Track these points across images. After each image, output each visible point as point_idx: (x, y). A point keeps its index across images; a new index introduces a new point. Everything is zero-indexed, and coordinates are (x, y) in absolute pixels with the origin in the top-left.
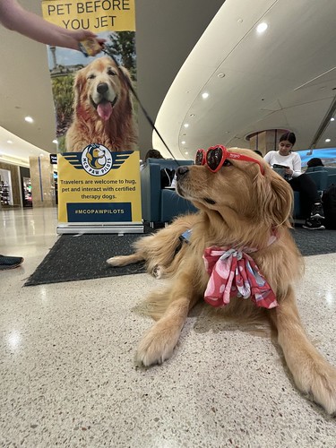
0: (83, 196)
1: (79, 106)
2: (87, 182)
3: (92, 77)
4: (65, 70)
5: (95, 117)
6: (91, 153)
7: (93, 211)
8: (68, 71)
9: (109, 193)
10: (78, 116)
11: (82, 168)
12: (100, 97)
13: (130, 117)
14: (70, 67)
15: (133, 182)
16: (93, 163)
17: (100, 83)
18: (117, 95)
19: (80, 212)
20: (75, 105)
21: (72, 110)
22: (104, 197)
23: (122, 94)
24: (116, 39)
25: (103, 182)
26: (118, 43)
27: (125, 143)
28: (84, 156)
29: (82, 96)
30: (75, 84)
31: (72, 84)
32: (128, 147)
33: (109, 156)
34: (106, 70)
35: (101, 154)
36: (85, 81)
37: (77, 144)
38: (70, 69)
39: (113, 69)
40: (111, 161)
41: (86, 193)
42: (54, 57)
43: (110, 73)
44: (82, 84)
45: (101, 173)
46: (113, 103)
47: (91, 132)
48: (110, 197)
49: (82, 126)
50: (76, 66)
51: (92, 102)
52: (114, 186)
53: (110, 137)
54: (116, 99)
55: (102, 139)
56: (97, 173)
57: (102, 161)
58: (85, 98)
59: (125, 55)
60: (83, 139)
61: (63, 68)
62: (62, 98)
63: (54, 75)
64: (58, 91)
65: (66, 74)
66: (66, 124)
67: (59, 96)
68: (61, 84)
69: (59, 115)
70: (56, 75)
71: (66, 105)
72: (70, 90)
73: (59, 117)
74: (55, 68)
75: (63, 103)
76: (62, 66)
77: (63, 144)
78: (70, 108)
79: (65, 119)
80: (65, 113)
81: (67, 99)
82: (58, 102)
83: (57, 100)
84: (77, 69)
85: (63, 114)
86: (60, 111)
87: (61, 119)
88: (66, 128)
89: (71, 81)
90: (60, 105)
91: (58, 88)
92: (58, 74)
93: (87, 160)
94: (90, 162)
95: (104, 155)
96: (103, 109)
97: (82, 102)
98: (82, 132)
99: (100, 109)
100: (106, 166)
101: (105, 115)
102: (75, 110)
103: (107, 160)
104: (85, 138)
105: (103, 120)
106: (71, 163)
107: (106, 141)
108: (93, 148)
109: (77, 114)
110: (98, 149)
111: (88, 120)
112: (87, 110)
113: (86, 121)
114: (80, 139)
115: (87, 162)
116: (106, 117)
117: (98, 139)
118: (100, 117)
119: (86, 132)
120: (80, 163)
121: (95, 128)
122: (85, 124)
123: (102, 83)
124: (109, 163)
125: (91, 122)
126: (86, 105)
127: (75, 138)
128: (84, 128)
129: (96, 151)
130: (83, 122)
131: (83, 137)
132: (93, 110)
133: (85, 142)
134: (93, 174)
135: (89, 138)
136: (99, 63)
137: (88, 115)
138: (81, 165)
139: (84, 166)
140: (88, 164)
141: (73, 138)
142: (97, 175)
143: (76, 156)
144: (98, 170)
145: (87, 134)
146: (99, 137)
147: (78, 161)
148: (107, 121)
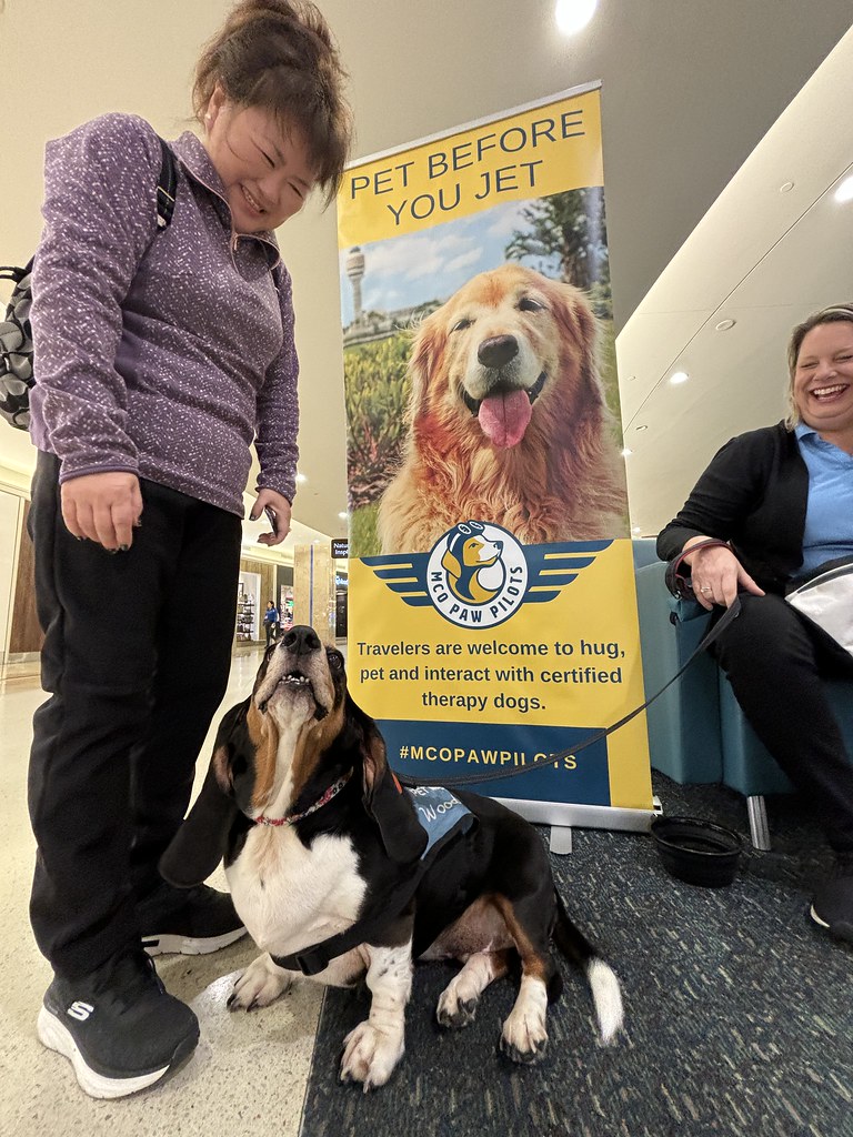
0: (428, 698)
1: (424, 414)
2: (441, 650)
3: (465, 324)
4: (387, 324)
5: (470, 440)
6: (457, 552)
7: (459, 753)
8: (396, 326)
9: (517, 689)
10: (420, 445)
11: (427, 601)
12: (488, 376)
13: (596, 429)
14: (400, 313)
15: (614, 651)
16: (463, 587)
17: (490, 338)
18: (546, 366)
19: (417, 753)
20: (411, 414)
21: (403, 430)
22: (502, 701)
23: (565, 362)
24: (541, 215)
26: (549, 224)
27: (579, 514)
28: (434, 565)
29: (433, 386)
30: (415, 355)
31: (404, 358)
32: (589, 526)
33: (514, 556)
34: (510, 300)
35: (488, 552)
36: (444, 341)
37: (415, 529)
38: (402, 319)
39: (534, 294)
40: (524, 576)
41: (439, 687)
42: (358, 294)
43: (525, 305)
44: (433, 353)
45: (487, 619)
46: (534, 392)
47: (457, 487)
48: (522, 705)
49: (431, 474)
50: (420, 309)
51: (463, 396)
52: (537, 663)
53: (524, 499)
54: (543, 377)
55: (495, 507)
56: (477, 617)
57: (489, 578)
58: (443, 388)
59: (573, 251)
60: (433, 513)
61: (382, 318)
62: (373, 400)
63: (355, 341)
64: (362, 382)
65: (389, 334)
66: (382, 471)
67: (366, 393)
68: (374, 361)
69: (362, 447)
70: (361, 340)
71: (386, 416)
72: (400, 375)
73: (362, 451)
74: (357, 322)
75: (374, 411)
76: (377, 315)
77: (370, 529)
78: (395, 424)
79: (378, 456)
80: (380, 439)
81: (389, 399)
82: (360, 410)
83: (356, 406)
84: (420, 315)
85: (374, 445)
86: (364, 437)
87: (369, 459)
88: (380, 483)
89: (401, 351)
90: (365, 418)
91: (362, 371)
92: (365, 335)
93: (443, 576)
94: (453, 582)
95: (498, 558)
96: (500, 412)
97: (432, 402)
98: (430, 491)
99: (488, 413)
100: (504, 593)
101: (506, 431)
102: (412, 428)
103: (509, 575)
104: (439, 509)
105: (499, 447)
106: (393, 587)
107: (509, 512)
108: (463, 538)
109: (418, 438)
110: (478, 538)
111: (448, 452)
112: (446, 424)
113: (444, 456)
114: (423, 512)
115: (444, 583)
116: (509, 437)
117: (479, 508)
118: (488, 439)
119: (443, 490)
120: (423, 586)
121: (469, 472)
122: (439, 465)
123: (497, 338)
124: (514, 584)
125: (460, 456)
126: (445, 408)
127: (410, 510)
128: (437, 477)
129: (474, 545)
130: (433, 460)
131: (435, 505)
132: (465, 420)
133: (440, 520)
134: (462, 622)
135: (451, 507)
136: (485, 283)
137: (451, 436)
138: (424, 594)
139: (434, 596)
140: (447, 590)
141: (404, 510)
142: (477, 624)
143: (410, 566)
144: (478, 609)
145: (446, 496)
146: (485, 500)
147: (415, 580)
148: (514, 448)
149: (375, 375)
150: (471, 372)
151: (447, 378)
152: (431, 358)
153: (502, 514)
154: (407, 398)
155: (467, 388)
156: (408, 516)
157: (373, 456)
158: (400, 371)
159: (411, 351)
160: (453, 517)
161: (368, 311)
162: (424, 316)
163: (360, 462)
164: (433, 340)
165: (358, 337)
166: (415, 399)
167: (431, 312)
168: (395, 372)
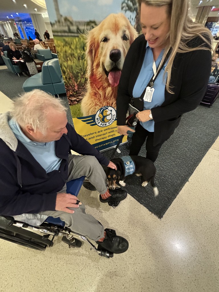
0: (96, 140)
1: (92, 75)
2: (99, 132)
3: (106, 40)
5: (106, 84)
6: (102, 113)
7: (102, 145)
8: (79, 31)
10: (92, 85)
11: (96, 124)
14: (80, 23)
16: (103, 120)
17: (114, 49)
20: (88, 74)
21: (86, 80)
22: (109, 136)
25: (109, 129)
28: (97, 117)
29: (95, 64)
30: (88, 49)
31: (84, 50)
33: (114, 113)
34: (120, 33)
35: (109, 112)
36: (98, 46)
37: (92, 109)
38: (82, 28)
40: (115, 116)
41: (98, 138)
43: (124, 37)
44: (95, 49)
47: (102, 98)
48: (112, 136)
49: (95, 94)
51: (104, 69)
55: (111, 102)
56: (105, 125)
57: (108, 118)
58: (98, 65)
60: (96, 105)
61: (71, 23)
62: (74, 67)
63: (59, 34)
64: (67, 57)
65: (76, 35)
66: (80, 94)
67: (69, 62)
68: (70, 47)
69: (71, 85)
70: (63, 34)
71: (79, 75)
72: (83, 57)
73: (71, 86)
74: (59, 22)
75: (74, 72)
76: (69, 20)
77: (79, 110)
78: (83, 78)
79: (78, 88)
80: (78, 83)
81: (80, 68)
82: (68, 70)
83: (66, 68)
84: (89, 27)
85: (76, 84)
86: (72, 81)
87: (74, 89)
88: (80, 97)
89: (82, 45)
90: (71, 74)
91: (66, 52)
92: (65, 32)
93: (99, 119)
94: (101, 119)
95: (111, 113)
96: (114, 76)
97: (95, 70)
98: (95, 99)
99: (111, 76)
100: (111, 120)
101: (114, 82)
102: (89, 80)
103: (113, 116)
104: (98, 103)
105: (113, 87)
106: (87, 123)
107: (114, 103)
108: (104, 110)
109: (91, 83)
110: (107, 110)
111: (100, 88)
112: (99, 79)
113: (99, 89)
114: (94, 105)
115: (99, 120)
116: (115, 84)
117: (107, 103)
118: (110, 84)
119: (99, 99)
120: (94, 121)
121: (105, 93)
122: (98, 92)
123: (116, 50)
124: (113, 118)
125: (103, 89)
126: (99, 73)
127: (90, 105)
128: (97, 95)
129: (106, 111)
130: (96, 90)
131: (96, 102)
132: (105, 78)
133: (98, 106)
134: (103, 126)
135: (101, 103)
136: (114, 21)
137: (101, 83)
138: (95, 123)
139: (97, 123)
140: (100, 121)
141: (88, 105)
142: (106, 126)
143: (91, 118)
144: (106, 123)
145: (99, 100)
146: (109, 101)
147: (93, 121)
148: (116, 87)
149: (72, 55)
150: (107, 61)
151: (99, 62)
152: (94, 51)
153: (112, 104)
154: (86, 68)
155: (106, 67)
156: (89, 106)
157: (76, 88)
158: (83, 56)
159: (86, 47)
160: (101, 105)
161: (64, 16)
162: (90, 29)
163: (71, 90)
164: (94, 43)
165: (61, 32)
166: (89, 68)
167: (93, 27)
168: (81, 56)
